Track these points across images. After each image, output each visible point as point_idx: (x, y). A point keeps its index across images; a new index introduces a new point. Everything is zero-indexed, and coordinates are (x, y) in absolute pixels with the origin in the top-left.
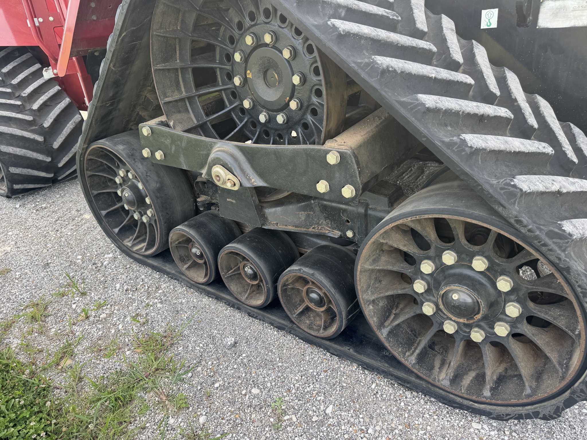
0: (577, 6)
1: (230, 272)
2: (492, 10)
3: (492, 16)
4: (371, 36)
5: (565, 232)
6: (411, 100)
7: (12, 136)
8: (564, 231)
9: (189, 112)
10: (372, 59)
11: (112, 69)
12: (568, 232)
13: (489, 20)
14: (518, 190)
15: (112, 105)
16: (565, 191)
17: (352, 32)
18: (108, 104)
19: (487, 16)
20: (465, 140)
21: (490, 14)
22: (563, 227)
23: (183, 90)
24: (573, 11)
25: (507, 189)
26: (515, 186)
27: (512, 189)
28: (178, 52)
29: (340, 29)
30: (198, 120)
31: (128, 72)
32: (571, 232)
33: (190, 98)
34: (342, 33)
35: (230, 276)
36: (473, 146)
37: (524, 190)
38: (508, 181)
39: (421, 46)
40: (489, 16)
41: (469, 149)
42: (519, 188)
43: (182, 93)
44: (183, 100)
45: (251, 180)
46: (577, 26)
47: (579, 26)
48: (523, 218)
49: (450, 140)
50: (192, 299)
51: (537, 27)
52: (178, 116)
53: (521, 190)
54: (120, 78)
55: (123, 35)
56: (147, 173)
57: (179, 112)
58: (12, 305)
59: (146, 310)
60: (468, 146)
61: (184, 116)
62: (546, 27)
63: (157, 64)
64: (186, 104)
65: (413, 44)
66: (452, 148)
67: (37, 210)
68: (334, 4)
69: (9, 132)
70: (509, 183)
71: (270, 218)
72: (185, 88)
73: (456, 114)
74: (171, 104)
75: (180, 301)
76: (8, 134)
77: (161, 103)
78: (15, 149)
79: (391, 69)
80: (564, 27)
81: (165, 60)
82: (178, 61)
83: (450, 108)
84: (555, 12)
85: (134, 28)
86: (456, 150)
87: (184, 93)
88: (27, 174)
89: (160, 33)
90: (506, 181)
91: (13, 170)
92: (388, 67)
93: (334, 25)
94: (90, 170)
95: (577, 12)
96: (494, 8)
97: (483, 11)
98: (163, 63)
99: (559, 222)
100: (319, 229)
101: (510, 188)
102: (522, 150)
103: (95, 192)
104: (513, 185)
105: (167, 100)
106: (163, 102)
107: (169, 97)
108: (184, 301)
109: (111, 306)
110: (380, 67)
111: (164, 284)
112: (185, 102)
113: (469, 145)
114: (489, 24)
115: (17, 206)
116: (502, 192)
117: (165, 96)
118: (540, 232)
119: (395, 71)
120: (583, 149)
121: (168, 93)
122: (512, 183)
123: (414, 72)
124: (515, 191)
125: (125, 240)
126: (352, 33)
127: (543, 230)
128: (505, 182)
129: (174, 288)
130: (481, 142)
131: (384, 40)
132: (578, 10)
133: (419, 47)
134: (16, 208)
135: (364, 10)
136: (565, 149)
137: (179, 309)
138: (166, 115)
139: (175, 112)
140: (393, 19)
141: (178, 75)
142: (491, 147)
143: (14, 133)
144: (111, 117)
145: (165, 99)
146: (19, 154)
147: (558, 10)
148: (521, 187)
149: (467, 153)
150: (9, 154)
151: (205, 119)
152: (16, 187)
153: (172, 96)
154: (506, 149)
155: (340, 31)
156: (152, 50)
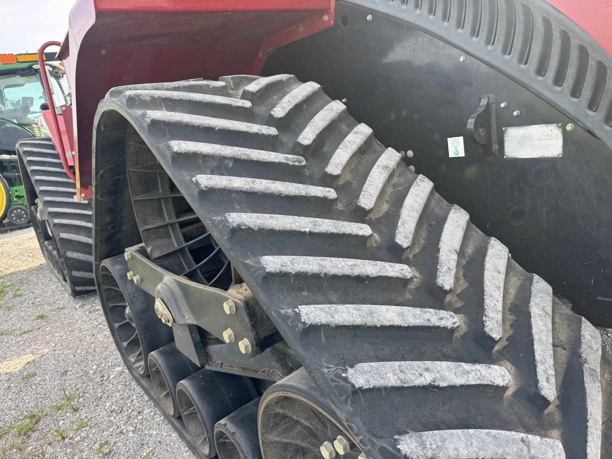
0: (542, 135)
1: (191, 409)
2: (457, 138)
3: (458, 144)
4: (243, 189)
5: (400, 453)
6: (253, 263)
7: (79, 243)
8: (399, 450)
9: (170, 237)
10: (224, 217)
11: (101, 201)
12: (404, 453)
13: (456, 148)
14: (349, 386)
15: (113, 228)
16: (443, 384)
17: (216, 187)
18: (109, 227)
19: (453, 144)
20: (299, 313)
21: (455, 142)
22: (398, 444)
23: (166, 216)
24: (538, 139)
25: (337, 382)
26: (346, 379)
27: (342, 383)
28: (160, 183)
29: (202, 186)
30: (179, 246)
31: (120, 201)
32: (408, 454)
33: (172, 225)
34: (204, 189)
35: (191, 414)
36: (306, 322)
37: (357, 386)
38: (339, 371)
39: (313, 195)
40: (456, 144)
41: (302, 325)
42: (350, 383)
43: (165, 220)
44: (166, 226)
45: (185, 317)
46: (545, 156)
47: (548, 156)
48: (355, 424)
49: (285, 312)
50: (162, 432)
51: (505, 157)
52: (159, 242)
53: (353, 386)
54: (114, 206)
55: (101, 173)
56: (134, 294)
57: (160, 238)
58: (16, 413)
59: (117, 438)
60: (301, 322)
61: (164, 241)
62: (514, 156)
63: (136, 196)
64: (169, 230)
65: (301, 193)
66: (287, 322)
67: (90, 312)
68: (217, 156)
69: (76, 239)
70: (340, 374)
71: (215, 357)
72: (168, 215)
73: (316, 276)
74: (151, 231)
75: (151, 433)
76: (75, 241)
77: (141, 230)
78: (79, 255)
79: (243, 227)
80: (533, 157)
81: (146, 190)
82: (161, 191)
83: (302, 270)
84: (521, 141)
85: (111, 166)
86: (290, 325)
87: (167, 220)
88: (88, 277)
89: (136, 169)
90: (337, 371)
91: (75, 273)
92: (239, 226)
93: (197, 181)
94: (106, 284)
95: (543, 141)
96: (459, 136)
97: (448, 139)
98: (143, 194)
99: (396, 437)
100: (270, 373)
101: (340, 380)
102: (396, 324)
103: (111, 305)
104: (345, 377)
105: (147, 227)
106: (142, 229)
107: (150, 224)
108: (154, 433)
109: (90, 428)
110: (230, 225)
111: (148, 408)
112: (168, 228)
113: (303, 321)
114: (456, 153)
115: (77, 306)
116: (333, 384)
117: (145, 223)
118: (372, 447)
119: (249, 229)
120: (532, 315)
121: (149, 220)
122: (344, 375)
123: (277, 228)
124: (345, 386)
125: (130, 355)
126: (217, 189)
127: (375, 444)
128: (335, 372)
129: (154, 416)
130: (323, 315)
131: (261, 192)
132: (544, 139)
133: (310, 195)
134: (75, 309)
135: (255, 160)
136: (486, 319)
137: (145, 442)
138: (145, 241)
139: (154, 239)
140: (293, 165)
141: (161, 204)
142: (337, 322)
143: (80, 240)
144: (117, 238)
145: (146, 227)
146: (82, 259)
147: (523, 139)
148: (354, 382)
149: (299, 330)
150: (74, 259)
151: (184, 245)
152: (78, 288)
153: (153, 223)
154: (365, 323)
155: (202, 187)
156: (130, 184)
